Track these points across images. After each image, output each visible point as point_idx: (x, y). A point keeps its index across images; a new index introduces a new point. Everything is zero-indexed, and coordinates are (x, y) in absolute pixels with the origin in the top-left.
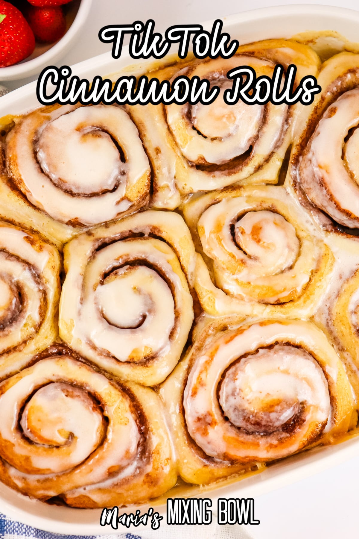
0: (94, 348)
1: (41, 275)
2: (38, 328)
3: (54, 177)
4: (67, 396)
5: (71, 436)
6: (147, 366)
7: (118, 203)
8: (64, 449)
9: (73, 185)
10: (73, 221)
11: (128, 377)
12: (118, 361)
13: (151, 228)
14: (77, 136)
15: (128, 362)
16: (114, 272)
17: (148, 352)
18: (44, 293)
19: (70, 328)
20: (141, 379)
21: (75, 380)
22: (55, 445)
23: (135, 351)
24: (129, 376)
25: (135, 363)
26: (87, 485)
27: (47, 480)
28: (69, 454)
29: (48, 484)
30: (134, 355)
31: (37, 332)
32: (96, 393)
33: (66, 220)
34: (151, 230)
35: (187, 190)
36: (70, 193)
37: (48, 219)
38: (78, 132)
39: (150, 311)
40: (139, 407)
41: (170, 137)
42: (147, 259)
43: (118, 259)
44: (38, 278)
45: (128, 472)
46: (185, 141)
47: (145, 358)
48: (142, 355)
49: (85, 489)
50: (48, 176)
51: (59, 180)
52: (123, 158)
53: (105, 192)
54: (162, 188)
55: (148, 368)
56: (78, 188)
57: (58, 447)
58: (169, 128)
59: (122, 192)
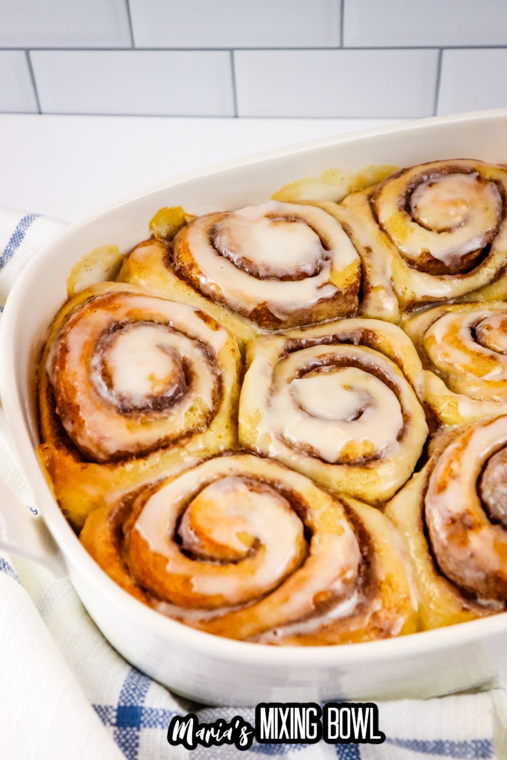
0: (290, 446)
1: (217, 356)
2: (210, 418)
3: (235, 258)
4: (251, 490)
5: (257, 544)
6: (368, 468)
7: (319, 288)
8: (247, 563)
9: (261, 265)
10: (259, 308)
11: (339, 486)
12: (325, 461)
13: (363, 331)
14: (267, 222)
15: (338, 463)
16: (316, 369)
17: (368, 450)
18: (220, 379)
19: (256, 420)
20: (359, 488)
21: (262, 476)
22: (231, 556)
23: (349, 445)
24: (341, 484)
25: (349, 464)
26: (279, 625)
27: (214, 619)
28: (253, 572)
29: (218, 624)
30: (349, 451)
31: (208, 424)
32: (294, 492)
33: (250, 308)
34: (363, 334)
35: (408, 297)
36: (257, 276)
37: (226, 312)
38: (268, 218)
39: (368, 405)
40: (357, 521)
41: (383, 235)
42: (359, 360)
43: (320, 357)
44: (211, 358)
45: (344, 608)
46: (404, 236)
47: (365, 457)
48: (358, 453)
49: (275, 633)
50: (228, 258)
51: (244, 260)
52: (325, 245)
53: (302, 276)
54: (376, 288)
55: (369, 471)
56: (267, 269)
57: (235, 562)
58: (381, 228)
59: (325, 276)
